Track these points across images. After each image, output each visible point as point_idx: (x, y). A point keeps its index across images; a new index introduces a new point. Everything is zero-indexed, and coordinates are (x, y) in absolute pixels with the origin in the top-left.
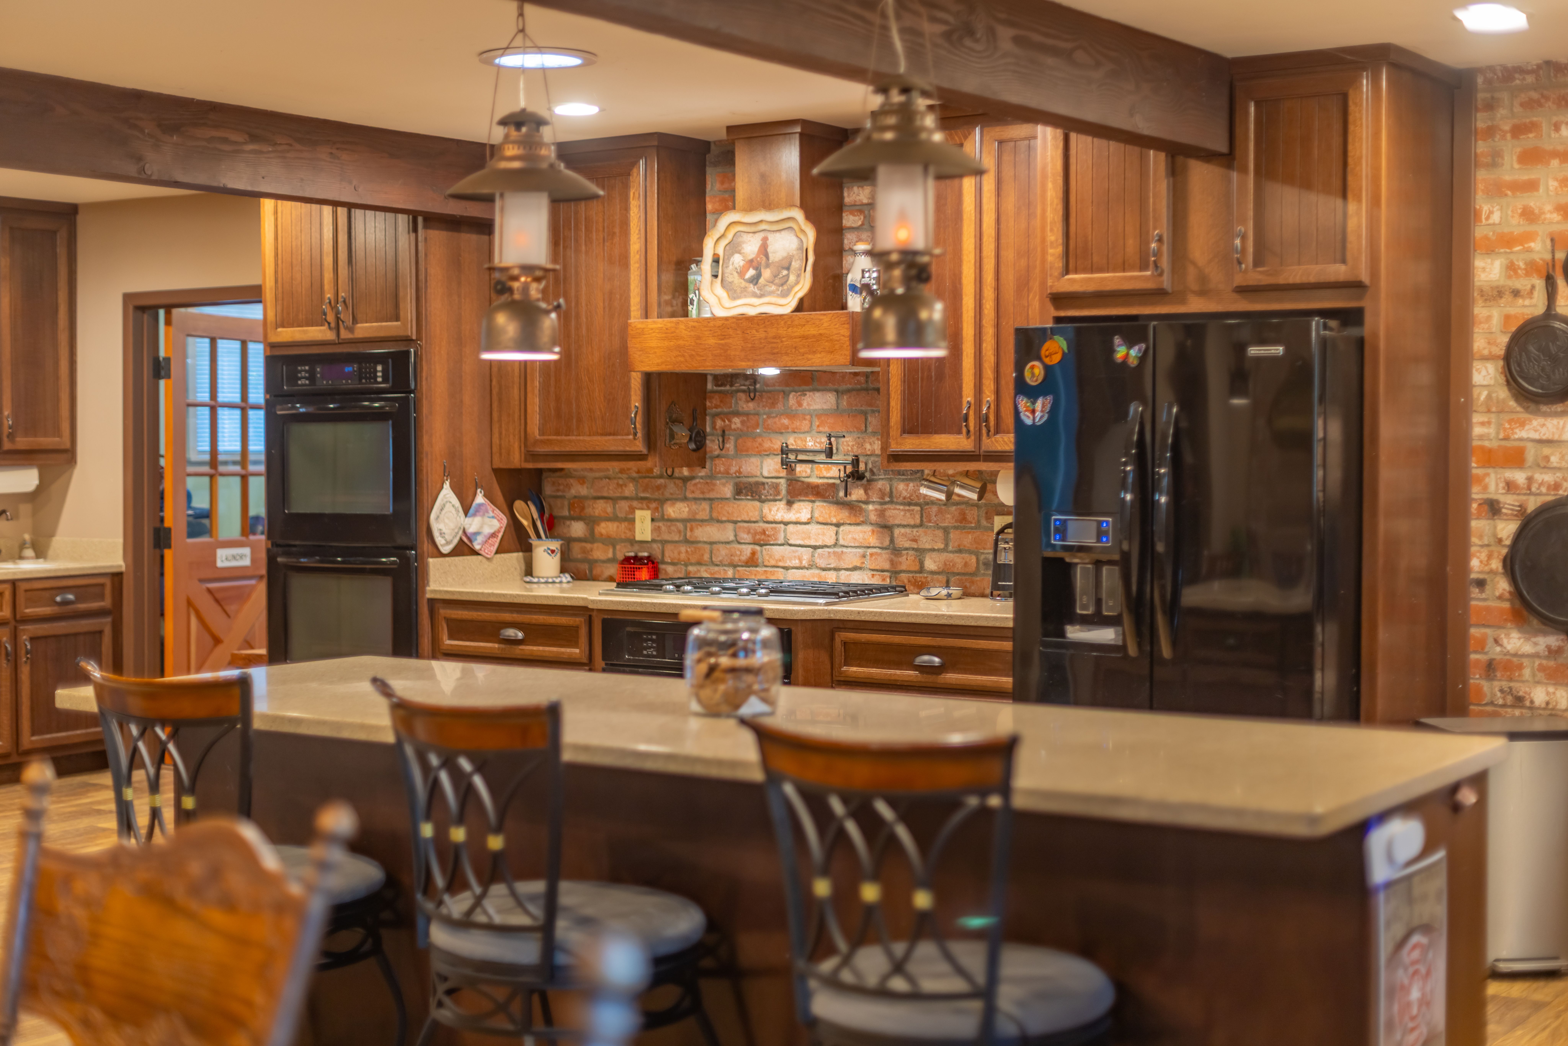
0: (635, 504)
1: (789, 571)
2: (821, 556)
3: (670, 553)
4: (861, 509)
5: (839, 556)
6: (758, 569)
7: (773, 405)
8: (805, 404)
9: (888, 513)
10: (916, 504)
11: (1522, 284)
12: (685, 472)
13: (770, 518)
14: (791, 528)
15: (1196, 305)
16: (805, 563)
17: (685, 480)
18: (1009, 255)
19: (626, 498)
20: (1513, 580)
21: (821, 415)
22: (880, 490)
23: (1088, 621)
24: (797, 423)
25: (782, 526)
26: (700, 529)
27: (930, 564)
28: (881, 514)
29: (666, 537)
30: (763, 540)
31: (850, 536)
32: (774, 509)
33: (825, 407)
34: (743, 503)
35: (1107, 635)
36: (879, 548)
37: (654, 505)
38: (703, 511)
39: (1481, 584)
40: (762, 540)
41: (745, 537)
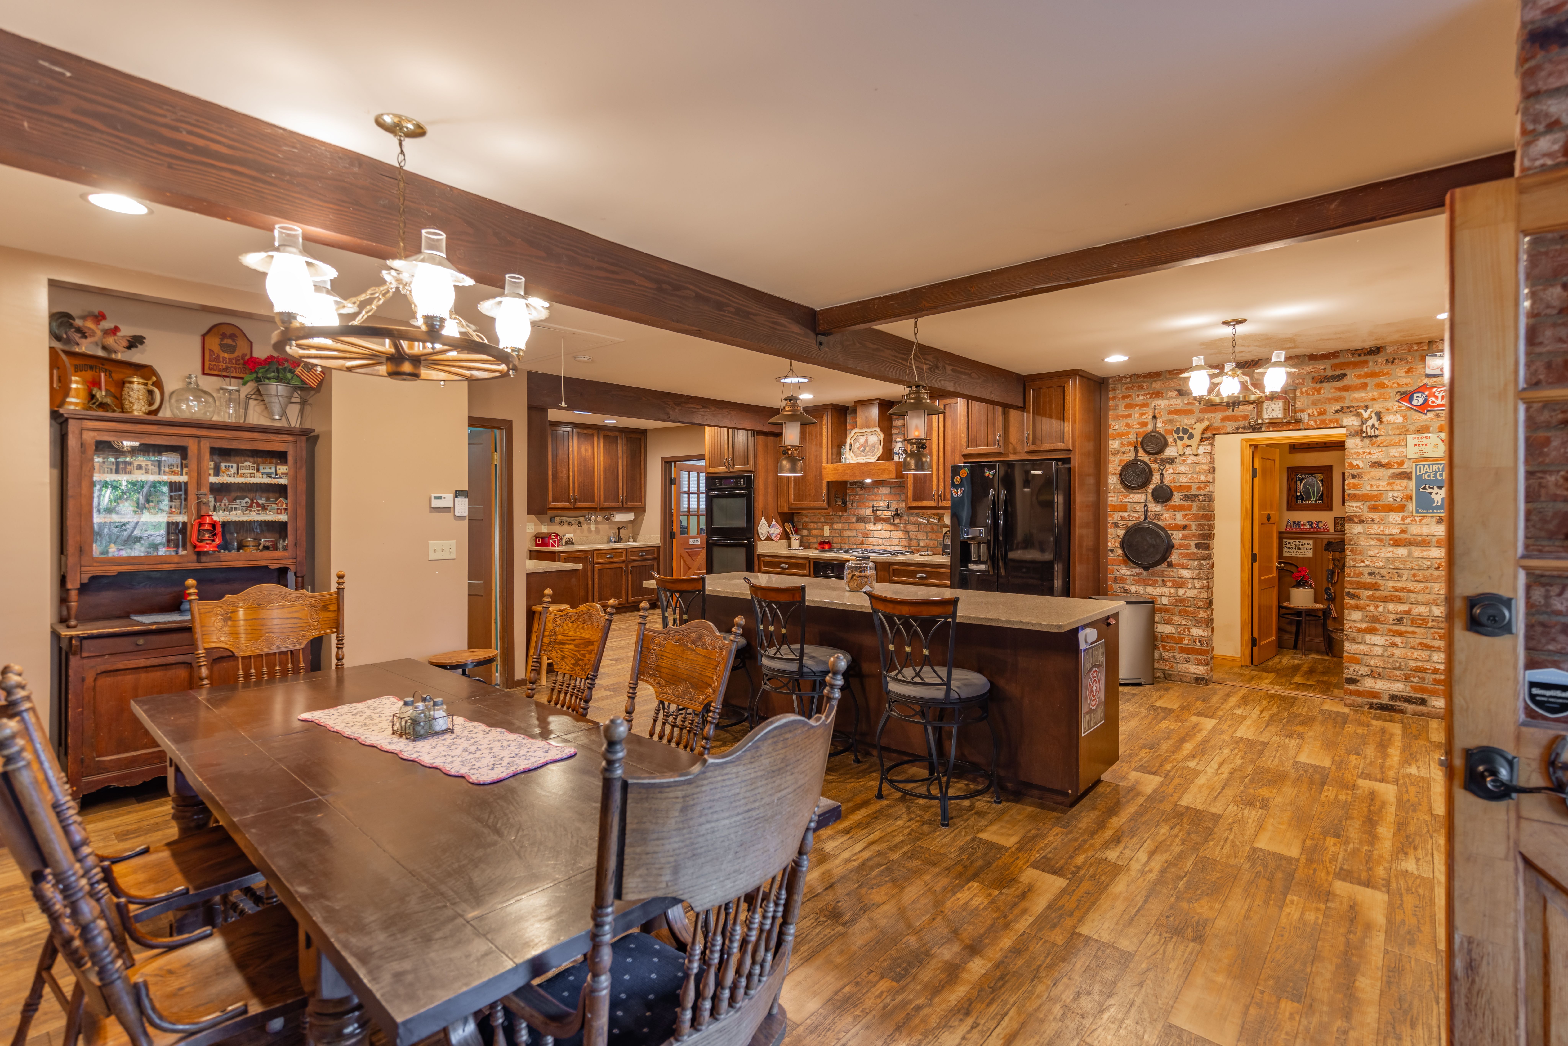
0: (824, 524)
1: (875, 546)
2: (885, 541)
3: (835, 540)
4: (898, 526)
6: (865, 545)
7: (869, 492)
8: (880, 491)
9: (907, 527)
10: (917, 524)
11: (1126, 449)
12: (840, 514)
13: (868, 529)
14: (875, 532)
15: (1012, 457)
16: (880, 543)
17: (840, 516)
18: (948, 442)
19: (821, 522)
20: (1123, 550)
21: (885, 495)
22: (905, 519)
23: (975, 562)
24: (877, 498)
25: (872, 531)
26: (845, 532)
27: (921, 544)
28: (905, 527)
29: (834, 535)
31: (895, 535)
32: (870, 526)
33: (887, 492)
34: (859, 524)
35: (982, 567)
36: (904, 538)
37: (830, 524)
38: (846, 526)
39: (1112, 551)
40: (866, 536)
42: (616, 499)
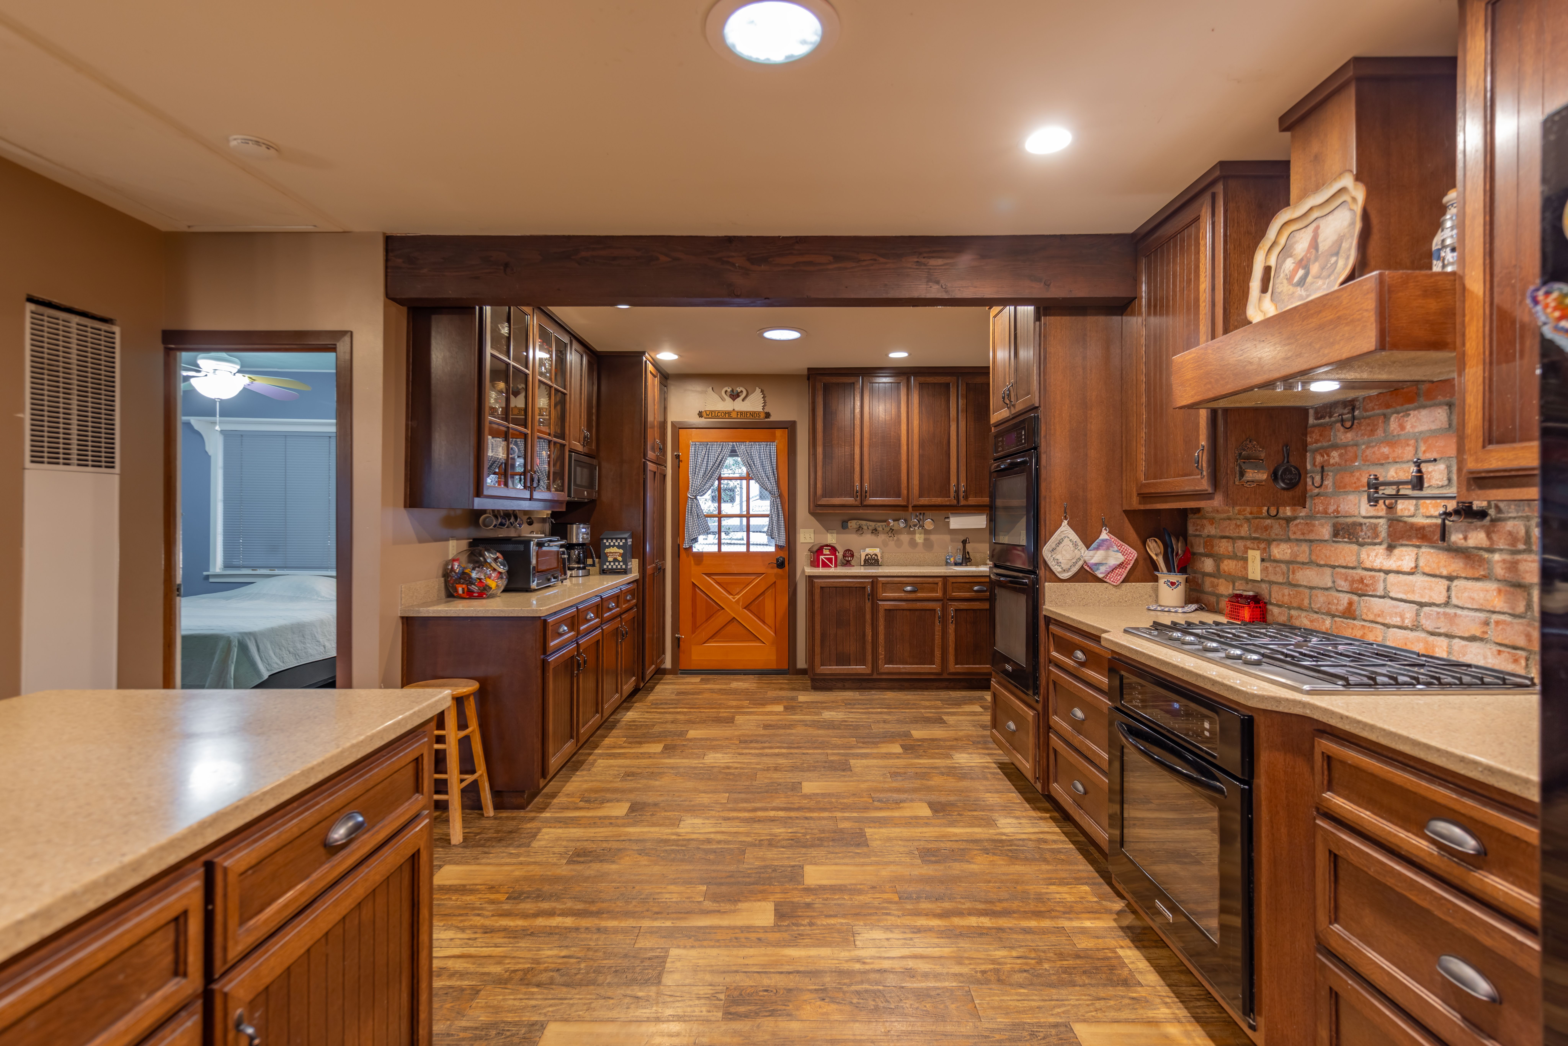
0: (1249, 543)
1: (1391, 629)
2: (1428, 617)
3: (1277, 595)
4: (1482, 560)
5: (1452, 619)
6: (1355, 622)
7: (1373, 432)
8: (1408, 427)
12: (1288, 511)
13: (1368, 565)
14: (1391, 577)
16: (1407, 622)
17: (1288, 520)
19: (1242, 538)
21: (1429, 437)
22: (1510, 533)
24: (1399, 451)
25: (1382, 574)
26: (1301, 572)
29: (1273, 578)
30: (1361, 589)
31: (1466, 594)
32: (1373, 554)
33: (1433, 427)
34: (1340, 546)
36: (1509, 614)
37: (1262, 546)
38: (1303, 552)
41: (1343, 585)
42: (944, 490)
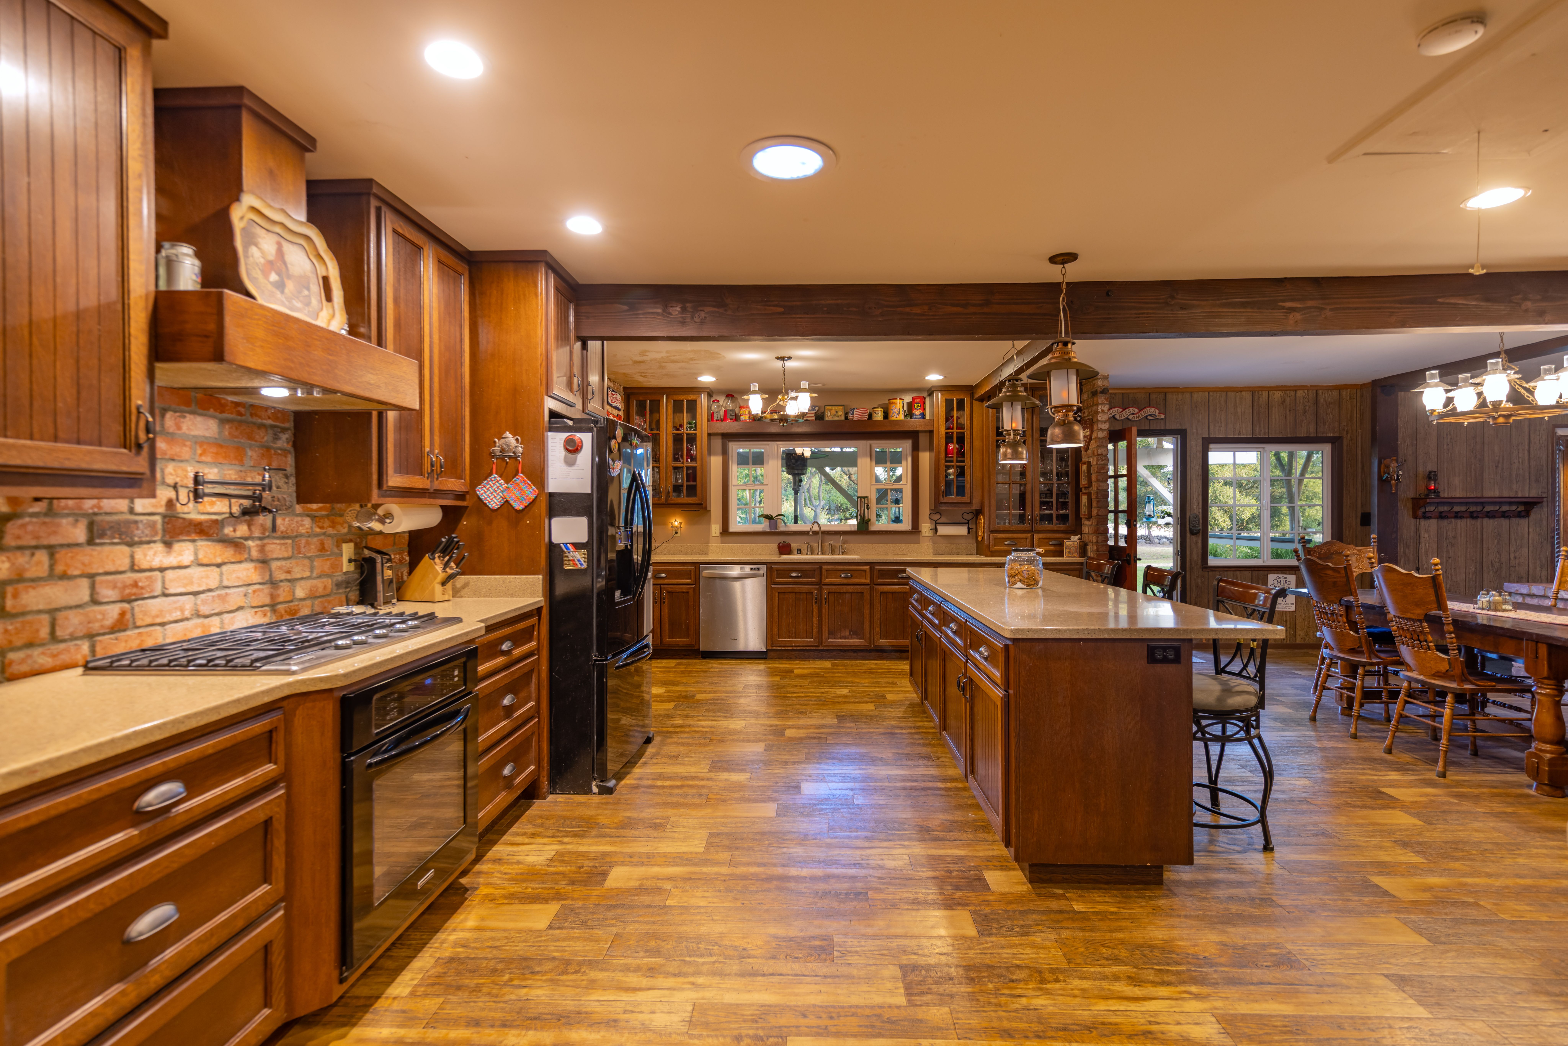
1: (167, 627)
2: (204, 602)
4: (244, 546)
5: (221, 599)
6: (128, 633)
8: (184, 428)
9: (268, 548)
10: (288, 538)
13: (145, 565)
14: (170, 574)
16: (187, 614)
21: (200, 442)
22: (262, 525)
25: (157, 573)
28: (262, 549)
30: (135, 594)
31: (234, 576)
32: (150, 553)
33: (207, 434)
36: (260, 584)
40: (133, 595)
41: (108, 594)
